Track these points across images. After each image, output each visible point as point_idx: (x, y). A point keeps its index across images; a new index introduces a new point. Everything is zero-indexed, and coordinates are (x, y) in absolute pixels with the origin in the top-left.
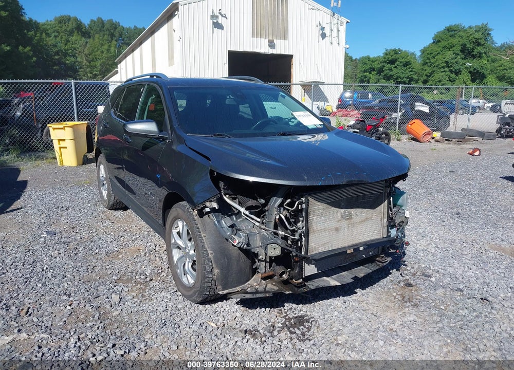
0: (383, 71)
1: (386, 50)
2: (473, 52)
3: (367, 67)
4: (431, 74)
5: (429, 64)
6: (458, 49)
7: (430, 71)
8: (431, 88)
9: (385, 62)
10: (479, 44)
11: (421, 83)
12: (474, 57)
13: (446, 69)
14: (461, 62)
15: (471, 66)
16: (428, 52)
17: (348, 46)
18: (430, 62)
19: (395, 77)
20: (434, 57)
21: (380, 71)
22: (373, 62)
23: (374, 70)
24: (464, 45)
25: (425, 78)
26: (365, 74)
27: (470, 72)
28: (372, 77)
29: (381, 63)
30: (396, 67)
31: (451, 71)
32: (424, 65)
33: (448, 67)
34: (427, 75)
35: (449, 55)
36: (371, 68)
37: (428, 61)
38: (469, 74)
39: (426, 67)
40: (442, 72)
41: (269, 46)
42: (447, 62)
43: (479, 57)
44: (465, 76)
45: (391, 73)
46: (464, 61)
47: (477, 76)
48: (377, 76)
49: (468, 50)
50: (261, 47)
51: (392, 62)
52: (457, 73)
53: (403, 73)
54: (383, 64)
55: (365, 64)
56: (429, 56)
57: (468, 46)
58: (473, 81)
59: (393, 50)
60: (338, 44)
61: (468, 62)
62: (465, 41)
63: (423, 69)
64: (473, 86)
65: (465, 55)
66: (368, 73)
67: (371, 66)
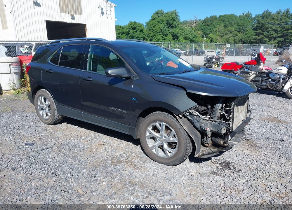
0: (129, 34)
1: (130, 22)
2: (172, 24)
3: (120, 31)
4: (154, 36)
5: (152, 30)
6: (165, 22)
7: (153, 35)
8: (155, 43)
9: (130, 28)
10: (174, 20)
11: (149, 41)
12: (172, 27)
13: (161, 33)
14: (167, 29)
15: (172, 32)
16: (150, 24)
17: (117, 20)
18: (152, 29)
19: (136, 37)
20: (154, 27)
21: (127, 34)
22: (123, 28)
23: (124, 33)
24: (168, 21)
25: (151, 38)
26: (119, 35)
27: (172, 35)
28: (123, 37)
29: (128, 29)
30: (136, 32)
31: (163, 34)
32: (149, 31)
33: (162, 32)
34: (151, 36)
35: (162, 26)
36: (122, 32)
37: (151, 29)
38: (172, 36)
39: (150, 32)
40: (159, 35)
41: (71, 18)
42: (161, 30)
43: (175, 27)
44: (170, 37)
45: (134, 35)
46: (168, 29)
47: (175, 37)
48: (126, 37)
49: (169, 23)
50: (66, 18)
51: (134, 29)
52: (166, 35)
53: (140, 35)
54: (129, 30)
55: (119, 29)
56: (151, 26)
57: (169, 21)
58: (174, 39)
59: (134, 22)
60: (111, 18)
61: (170, 29)
62: (168, 19)
63: (149, 33)
64: (174, 42)
65: (168, 26)
66: (121, 35)
67: (122, 31)
